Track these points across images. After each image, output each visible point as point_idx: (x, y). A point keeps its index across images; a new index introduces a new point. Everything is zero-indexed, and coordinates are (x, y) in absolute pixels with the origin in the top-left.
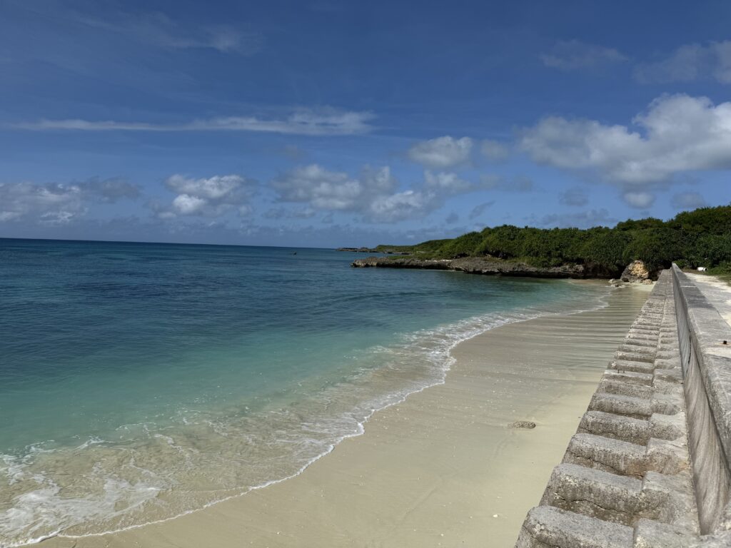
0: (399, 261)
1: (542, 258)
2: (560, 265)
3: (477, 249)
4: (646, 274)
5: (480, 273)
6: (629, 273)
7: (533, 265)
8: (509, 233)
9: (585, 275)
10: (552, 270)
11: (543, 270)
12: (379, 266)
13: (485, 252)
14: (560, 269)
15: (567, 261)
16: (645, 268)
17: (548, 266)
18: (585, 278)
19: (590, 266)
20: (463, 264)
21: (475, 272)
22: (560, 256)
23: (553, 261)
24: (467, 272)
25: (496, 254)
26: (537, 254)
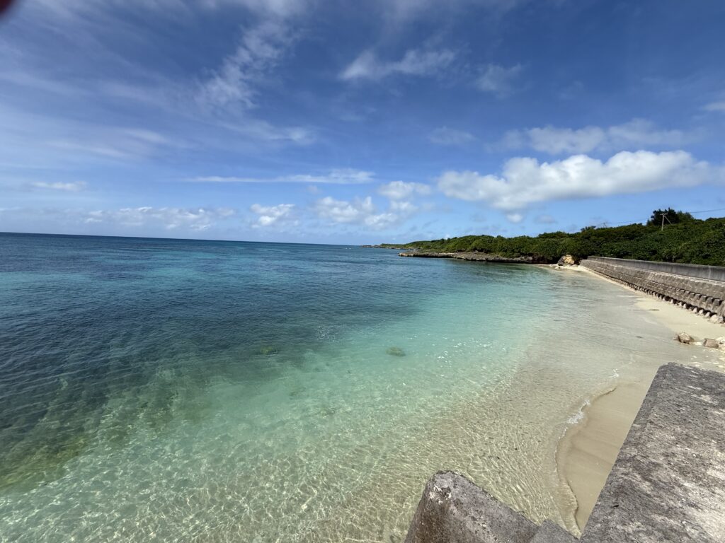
0: (426, 253)
1: (509, 253)
2: (519, 257)
3: (470, 248)
4: (573, 262)
5: (475, 260)
6: (563, 261)
7: (504, 256)
8: (489, 239)
9: (533, 262)
10: (515, 259)
11: (511, 259)
12: (414, 256)
13: (475, 249)
14: (519, 259)
15: (523, 254)
16: (573, 259)
17: (513, 257)
18: (533, 263)
19: (536, 257)
20: (463, 256)
21: (472, 260)
22: (519, 252)
23: (515, 255)
24: (467, 260)
25: (481, 251)
26: (506, 251)
